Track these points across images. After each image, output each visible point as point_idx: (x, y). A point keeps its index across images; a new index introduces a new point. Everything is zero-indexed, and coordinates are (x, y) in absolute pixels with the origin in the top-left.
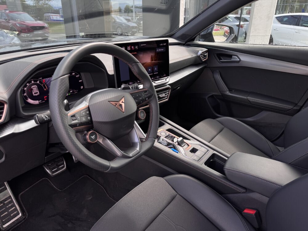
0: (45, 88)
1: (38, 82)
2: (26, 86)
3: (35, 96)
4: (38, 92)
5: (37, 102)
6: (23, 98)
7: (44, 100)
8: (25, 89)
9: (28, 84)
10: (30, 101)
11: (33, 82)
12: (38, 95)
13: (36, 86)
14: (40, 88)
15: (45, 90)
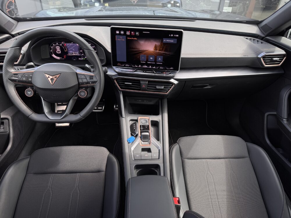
0: (66, 50)
1: (61, 45)
2: (52, 45)
3: (58, 54)
4: (60, 52)
5: (58, 58)
6: (50, 53)
7: (64, 58)
8: (52, 47)
9: (54, 45)
10: (54, 56)
11: (57, 44)
12: (60, 53)
13: (59, 47)
14: (61, 49)
15: (66, 51)
